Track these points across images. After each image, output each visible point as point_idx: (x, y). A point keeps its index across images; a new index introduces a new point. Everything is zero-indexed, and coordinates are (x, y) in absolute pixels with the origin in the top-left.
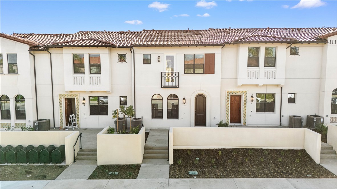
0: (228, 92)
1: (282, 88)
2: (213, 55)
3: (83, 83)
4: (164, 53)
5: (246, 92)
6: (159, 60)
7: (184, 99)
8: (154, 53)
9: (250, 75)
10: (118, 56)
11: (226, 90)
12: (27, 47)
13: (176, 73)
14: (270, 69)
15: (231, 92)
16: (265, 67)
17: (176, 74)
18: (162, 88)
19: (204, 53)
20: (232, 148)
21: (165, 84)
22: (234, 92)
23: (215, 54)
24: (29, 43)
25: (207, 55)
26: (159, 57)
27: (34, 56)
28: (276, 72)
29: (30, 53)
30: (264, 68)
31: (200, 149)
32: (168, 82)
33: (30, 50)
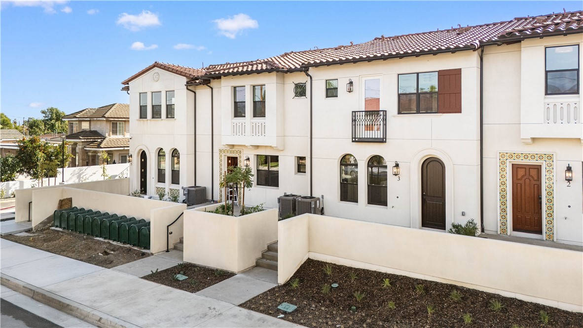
0: (502, 155)
2: (457, 73)
3: (243, 132)
4: (362, 75)
5: (550, 157)
6: (350, 89)
7: (397, 165)
10: (293, 86)
11: (497, 152)
12: (184, 80)
15: (511, 156)
19: (438, 70)
20: (423, 279)
22: (518, 156)
23: (461, 69)
24: (186, 75)
25: (442, 75)
26: (351, 83)
27: (195, 93)
29: (187, 89)
33: (188, 84)
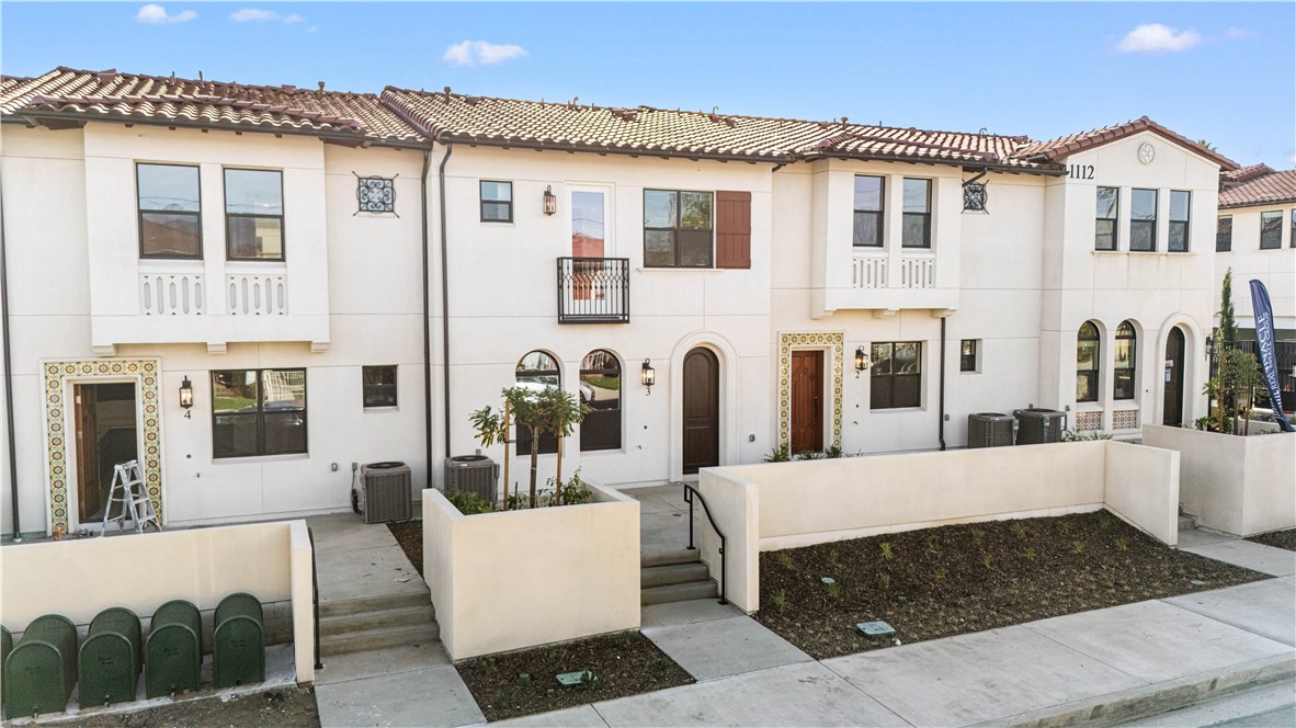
0: (784, 338)
1: (943, 320)
2: (745, 198)
3: (193, 303)
4: (569, 178)
5: (840, 337)
6: (548, 208)
7: (646, 367)
8: (527, 178)
9: (860, 276)
10: (354, 183)
11: (778, 332)
13: (614, 262)
14: (917, 256)
15: (794, 339)
16: (903, 246)
17: (614, 268)
18: (560, 322)
19: (715, 190)
21: (573, 307)
22: (804, 338)
23: (750, 192)
25: (723, 199)
26: (548, 194)
28: (935, 264)
30: (903, 252)
31: (809, 545)
32: (582, 301)
